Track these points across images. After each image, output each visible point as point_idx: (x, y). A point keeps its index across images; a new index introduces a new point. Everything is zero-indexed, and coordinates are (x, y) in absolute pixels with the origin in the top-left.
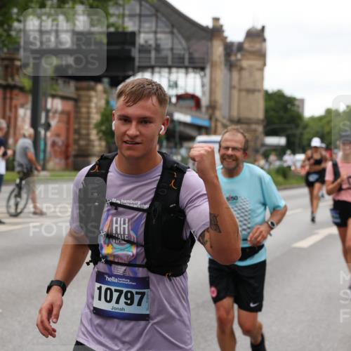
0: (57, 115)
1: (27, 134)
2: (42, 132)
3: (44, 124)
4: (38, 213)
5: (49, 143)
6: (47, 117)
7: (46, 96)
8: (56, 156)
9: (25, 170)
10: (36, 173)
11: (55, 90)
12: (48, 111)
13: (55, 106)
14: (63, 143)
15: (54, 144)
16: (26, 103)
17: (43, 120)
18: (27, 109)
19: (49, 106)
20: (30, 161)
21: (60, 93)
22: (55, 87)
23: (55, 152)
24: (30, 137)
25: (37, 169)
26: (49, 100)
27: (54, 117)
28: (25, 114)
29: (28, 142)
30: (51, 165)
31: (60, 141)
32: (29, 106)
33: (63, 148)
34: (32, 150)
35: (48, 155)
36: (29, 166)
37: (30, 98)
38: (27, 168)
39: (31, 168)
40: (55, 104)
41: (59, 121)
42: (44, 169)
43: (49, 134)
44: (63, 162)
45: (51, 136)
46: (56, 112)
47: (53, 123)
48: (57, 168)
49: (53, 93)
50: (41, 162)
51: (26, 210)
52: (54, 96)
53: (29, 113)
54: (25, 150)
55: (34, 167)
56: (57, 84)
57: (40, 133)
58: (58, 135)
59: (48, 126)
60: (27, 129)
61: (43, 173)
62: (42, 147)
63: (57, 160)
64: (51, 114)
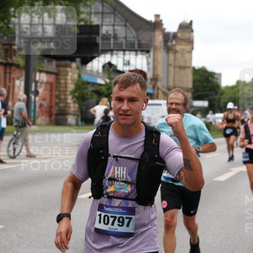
0: (43, 85)
1: (21, 98)
2: (33, 97)
3: (34, 92)
4: (30, 156)
5: (38, 105)
6: (36, 86)
7: (35, 71)
8: (42, 115)
9: (21, 125)
10: (28, 126)
11: (42, 67)
12: (36, 82)
13: (41, 79)
14: (48, 104)
15: (41, 106)
16: (21, 76)
17: (33, 89)
18: (22, 80)
19: (37, 78)
20: (24, 118)
21: (45, 69)
22: (42, 64)
23: (42, 111)
24: (24, 100)
25: (29, 124)
26: (38, 74)
27: (41, 87)
28: (20, 84)
29: (22, 105)
30: (39, 121)
31: (45, 104)
32: (23, 78)
33: (48, 109)
34: (25, 110)
35: (37, 114)
36: (23, 122)
37: (24, 73)
38: (22, 123)
39: (25, 123)
40: (42, 77)
41: (44, 90)
42: (34, 124)
43: (37, 99)
44: (48, 119)
45: (39, 100)
46: (42, 83)
47: (41, 90)
48: (44, 123)
49: (41, 69)
50: (32, 119)
52: (41, 71)
53: (23, 83)
54: (20, 110)
56: (43, 62)
57: (31, 97)
58: (44, 100)
59: (36, 93)
60: (22, 95)
61: (34, 128)
62: (33, 108)
63: (43, 118)
64: (39, 84)
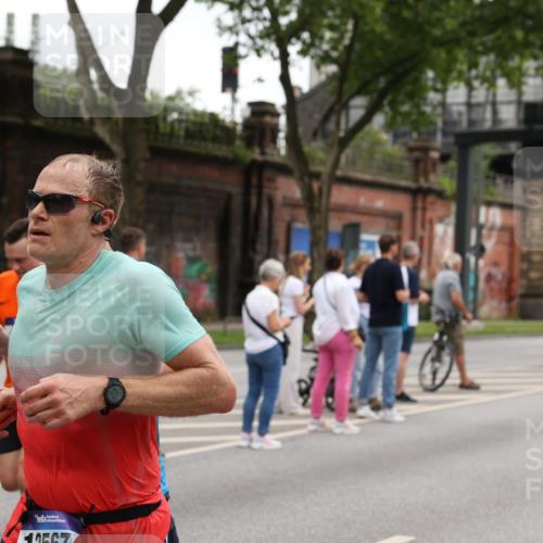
0: (495, 233)
1: (451, 263)
2: (472, 259)
3: (475, 248)
4: (467, 386)
5: (482, 276)
6: (479, 236)
7: (477, 204)
8: (492, 297)
9: (448, 320)
10: (464, 323)
11: (492, 194)
12: (480, 228)
13: (491, 219)
14: (503, 274)
15: (489, 278)
16: (448, 215)
17: (473, 241)
18: (448, 224)
19: (482, 219)
20: (455, 305)
21: (500, 199)
22: (492, 189)
23: (491, 290)
24: (455, 268)
25: (465, 318)
26: (483, 210)
27: (489, 237)
28: (445, 232)
29: (452, 276)
30: (484, 310)
31: (499, 273)
32: (452, 219)
33: (504, 285)
34: (458, 287)
35: (480, 295)
36: (453, 314)
37: (453, 207)
38: (451, 317)
39: (457, 315)
40: (491, 216)
41: (498, 243)
43: (481, 262)
44: (504, 305)
45: (486, 265)
46: (492, 228)
47: (489, 245)
48: (495, 315)
49: (489, 198)
50: (471, 306)
51: (448, 382)
52: (489, 204)
53: (451, 231)
54: (448, 288)
55: (461, 314)
56: (495, 185)
57: (469, 260)
58: (496, 264)
59: (480, 251)
61: (476, 325)
62: (471, 282)
63: (494, 303)
64: (485, 232)
